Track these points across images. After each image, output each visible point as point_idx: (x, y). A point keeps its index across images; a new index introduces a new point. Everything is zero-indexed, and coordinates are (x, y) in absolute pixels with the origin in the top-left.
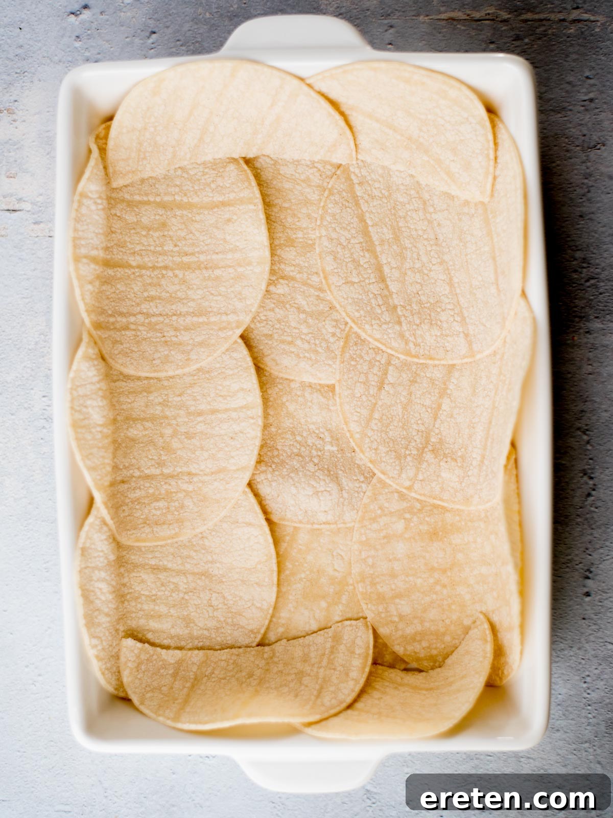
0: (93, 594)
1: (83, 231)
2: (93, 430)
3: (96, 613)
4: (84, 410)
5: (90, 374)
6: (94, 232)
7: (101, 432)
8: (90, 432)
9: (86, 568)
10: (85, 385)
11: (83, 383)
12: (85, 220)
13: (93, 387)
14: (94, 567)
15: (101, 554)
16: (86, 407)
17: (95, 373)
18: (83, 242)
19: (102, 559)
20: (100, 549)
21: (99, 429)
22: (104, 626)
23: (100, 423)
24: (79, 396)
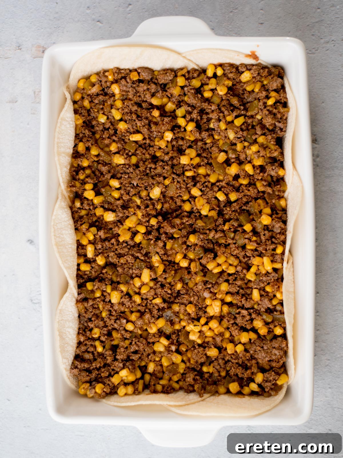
0: (65, 334)
1: (62, 139)
2: (67, 247)
3: (66, 345)
4: (62, 236)
5: (63, 216)
6: (68, 139)
7: (71, 248)
9: (61, 320)
10: (61, 222)
12: (64, 133)
13: (66, 223)
14: (66, 320)
15: (71, 313)
16: (62, 234)
17: (66, 215)
18: (62, 145)
19: (71, 316)
20: (70, 311)
21: (70, 246)
22: (70, 352)
23: (71, 242)
24: (58, 229)
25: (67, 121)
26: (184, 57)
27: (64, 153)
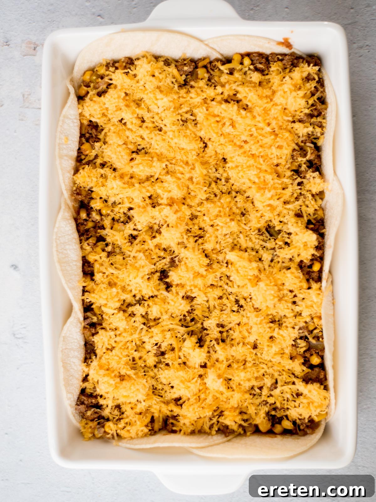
0: (69, 365)
1: (65, 139)
2: (71, 264)
3: (71, 378)
4: (65, 252)
5: (67, 229)
6: (72, 140)
7: (76, 265)
8: (70, 266)
9: (65, 349)
10: (64, 236)
11: (63, 235)
12: (66, 133)
13: (70, 237)
14: (70, 349)
15: (76, 341)
16: (65, 250)
17: (70, 228)
18: (65, 147)
19: (76, 344)
20: (75, 338)
21: (74, 263)
22: (75, 386)
23: (75, 259)
24: (61, 243)
25: (70, 119)
26: (207, 45)
27: (66, 156)
